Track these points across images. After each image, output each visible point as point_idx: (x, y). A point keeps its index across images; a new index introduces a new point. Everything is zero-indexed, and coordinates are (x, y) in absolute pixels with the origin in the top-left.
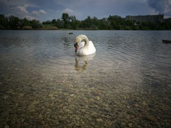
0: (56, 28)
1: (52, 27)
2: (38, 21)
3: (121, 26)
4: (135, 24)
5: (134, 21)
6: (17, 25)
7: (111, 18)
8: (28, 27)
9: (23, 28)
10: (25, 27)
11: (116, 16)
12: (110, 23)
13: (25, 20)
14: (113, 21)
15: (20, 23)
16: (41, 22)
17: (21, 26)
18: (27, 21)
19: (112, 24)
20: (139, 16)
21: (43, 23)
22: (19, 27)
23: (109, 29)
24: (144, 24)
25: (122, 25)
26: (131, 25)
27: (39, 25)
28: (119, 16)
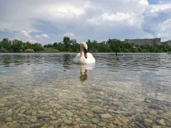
0: (57, 51)
1: (54, 50)
2: (40, 45)
3: (120, 49)
4: (134, 47)
5: (133, 44)
6: (19, 48)
7: (110, 42)
8: (30, 50)
9: (25, 51)
10: (27, 50)
11: (115, 39)
12: (109, 46)
13: (28, 43)
14: (113, 44)
15: (22, 46)
16: (43, 45)
17: (23, 49)
18: (30, 44)
19: (112, 47)
20: (137, 40)
21: (44, 46)
22: (21, 50)
23: (108, 51)
24: (142, 47)
25: (121, 47)
26: (130, 47)
27: (40, 48)
28: (118, 39)
